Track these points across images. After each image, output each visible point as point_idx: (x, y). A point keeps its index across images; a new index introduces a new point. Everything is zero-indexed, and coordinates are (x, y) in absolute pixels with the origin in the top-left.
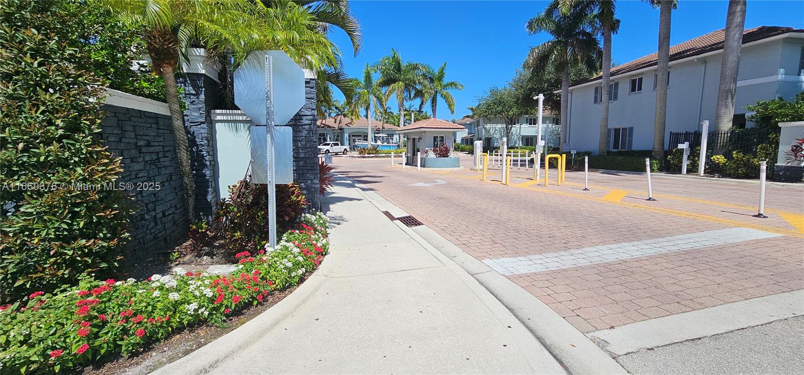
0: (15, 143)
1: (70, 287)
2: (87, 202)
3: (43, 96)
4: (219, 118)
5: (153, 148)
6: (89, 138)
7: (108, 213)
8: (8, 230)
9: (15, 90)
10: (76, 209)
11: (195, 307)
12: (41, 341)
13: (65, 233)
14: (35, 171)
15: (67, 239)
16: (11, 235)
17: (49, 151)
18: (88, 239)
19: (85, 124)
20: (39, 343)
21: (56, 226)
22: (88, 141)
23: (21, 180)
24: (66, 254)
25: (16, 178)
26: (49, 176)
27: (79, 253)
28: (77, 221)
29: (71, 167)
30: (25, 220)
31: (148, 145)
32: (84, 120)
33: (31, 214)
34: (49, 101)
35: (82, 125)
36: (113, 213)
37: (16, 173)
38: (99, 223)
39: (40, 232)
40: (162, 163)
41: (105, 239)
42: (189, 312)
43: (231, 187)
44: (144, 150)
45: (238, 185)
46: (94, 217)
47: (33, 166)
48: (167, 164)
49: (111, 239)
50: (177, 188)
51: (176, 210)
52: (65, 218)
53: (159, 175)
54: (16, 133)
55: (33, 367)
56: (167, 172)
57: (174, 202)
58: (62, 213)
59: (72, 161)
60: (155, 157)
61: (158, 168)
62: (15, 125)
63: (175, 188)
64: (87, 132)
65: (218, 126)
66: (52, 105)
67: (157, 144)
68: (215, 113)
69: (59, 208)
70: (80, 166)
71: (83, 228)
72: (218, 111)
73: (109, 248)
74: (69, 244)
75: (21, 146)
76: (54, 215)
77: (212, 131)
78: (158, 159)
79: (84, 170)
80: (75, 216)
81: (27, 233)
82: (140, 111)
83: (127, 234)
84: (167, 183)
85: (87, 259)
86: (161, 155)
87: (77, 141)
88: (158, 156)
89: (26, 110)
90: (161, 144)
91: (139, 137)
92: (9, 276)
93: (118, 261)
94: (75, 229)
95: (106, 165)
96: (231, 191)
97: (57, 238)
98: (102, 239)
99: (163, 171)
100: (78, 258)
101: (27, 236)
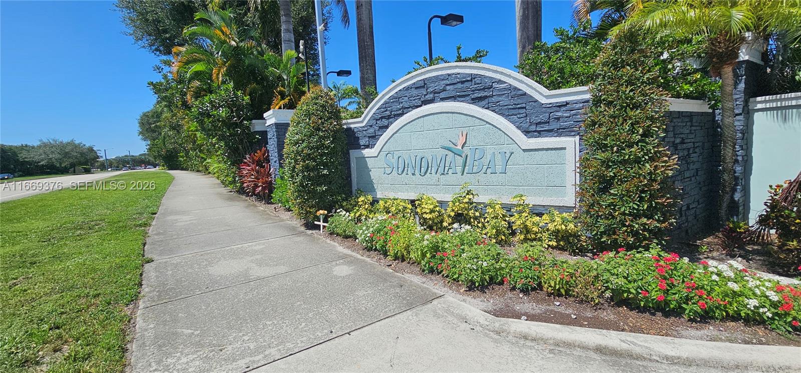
0: (612, 147)
1: (644, 251)
2: (650, 190)
3: (631, 113)
4: (759, 106)
5: (687, 145)
6: (656, 140)
7: (664, 200)
8: (603, 203)
9: (614, 112)
10: (643, 195)
11: (755, 304)
12: (635, 281)
13: (635, 211)
14: (621, 166)
15: (636, 216)
16: (604, 207)
17: (631, 152)
18: (648, 219)
19: (654, 130)
20: (634, 283)
21: (630, 205)
22: (654, 144)
23: (613, 172)
24: (634, 227)
25: (610, 170)
26: (629, 169)
27: (642, 228)
28: (642, 204)
29: (642, 163)
30: (613, 198)
31: (682, 143)
32: (653, 127)
33: (616, 195)
34: (634, 116)
35: (651, 131)
36: (668, 201)
37: (610, 166)
38: (655, 207)
39: (620, 208)
40: (692, 159)
41: (658, 221)
42: (748, 306)
43: (774, 187)
44: (679, 147)
45: (785, 186)
46: (653, 203)
47: (620, 162)
48: (695, 159)
49: (663, 222)
50: (701, 183)
51: (699, 204)
52: (636, 201)
53: (687, 170)
54: (613, 140)
55: (631, 296)
56: (695, 167)
57: (697, 197)
58: (634, 197)
59: (644, 159)
60: (686, 153)
61: (688, 164)
62: (613, 135)
63: (700, 183)
64: (655, 136)
65: (757, 117)
66: (635, 119)
67: (689, 140)
68: (755, 101)
69: (633, 192)
70: (649, 163)
71: (646, 210)
72: (759, 99)
73: (660, 229)
74: (636, 220)
75: (615, 149)
76: (629, 197)
77: (748, 121)
78: (689, 155)
79: (650, 166)
80: (641, 199)
81: (612, 207)
82: (679, 112)
83: (673, 220)
84: (694, 178)
85: (646, 233)
86: (691, 152)
87: (647, 143)
88: (688, 152)
89: (619, 124)
90: (693, 140)
91: (677, 136)
92: (599, 233)
93: (665, 241)
94: (641, 210)
95: (665, 162)
96: (773, 191)
97: (630, 214)
98: (656, 220)
99: (691, 167)
100: (640, 231)
101: (612, 209)
